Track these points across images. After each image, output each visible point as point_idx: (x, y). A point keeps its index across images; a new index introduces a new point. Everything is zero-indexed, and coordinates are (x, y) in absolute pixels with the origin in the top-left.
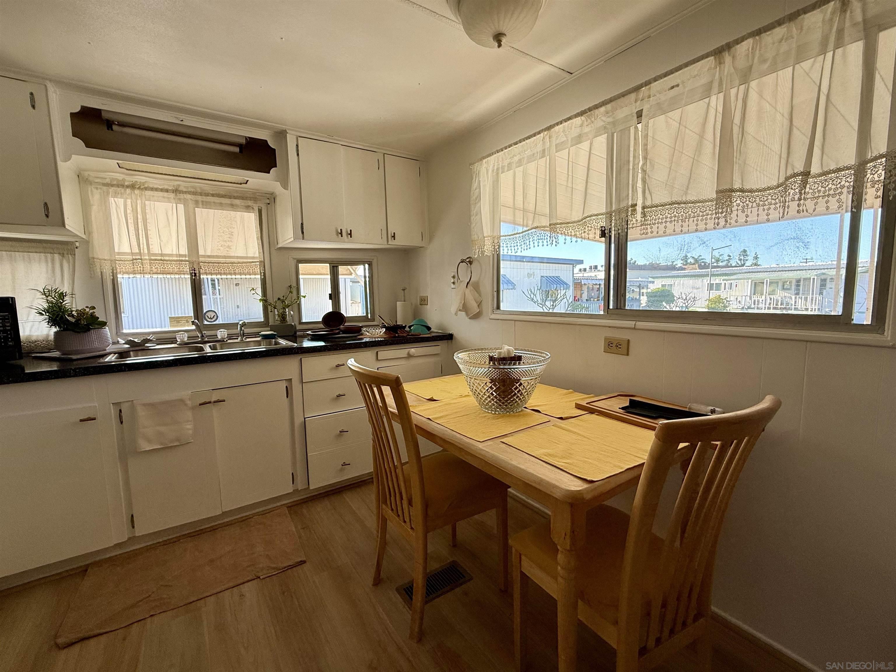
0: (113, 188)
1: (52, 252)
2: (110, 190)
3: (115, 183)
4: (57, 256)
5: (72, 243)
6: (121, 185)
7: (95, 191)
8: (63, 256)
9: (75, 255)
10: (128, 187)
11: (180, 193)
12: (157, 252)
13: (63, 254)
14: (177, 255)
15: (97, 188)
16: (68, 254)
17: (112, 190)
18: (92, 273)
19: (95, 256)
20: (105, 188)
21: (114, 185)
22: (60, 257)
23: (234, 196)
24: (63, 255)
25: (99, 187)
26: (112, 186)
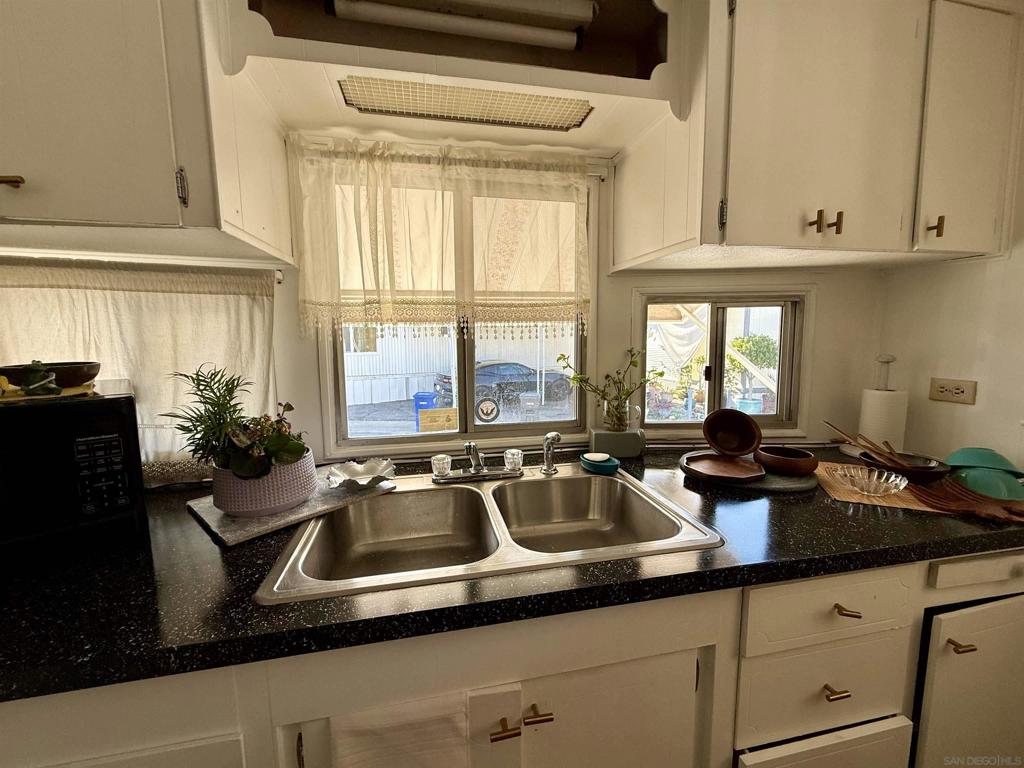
0: (337, 160)
1: (237, 291)
2: (334, 164)
3: (342, 149)
4: (244, 300)
5: (268, 273)
6: (351, 153)
7: (308, 166)
8: (254, 299)
9: (273, 296)
10: (362, 155)
11: (450, 164)
12: (405, 288)
13: (254, 294)
14: (438, 293)
15: (312, 162)
16: (262, 295)
17: (336, 164)
18: (302, 329)
19: (308, 298)
20: (325, 161)
21: (339, 153)
22: (250, 301)
23: (546, 165)
24: (252, 296)
25: (315, 158)
26: (336, 154)
